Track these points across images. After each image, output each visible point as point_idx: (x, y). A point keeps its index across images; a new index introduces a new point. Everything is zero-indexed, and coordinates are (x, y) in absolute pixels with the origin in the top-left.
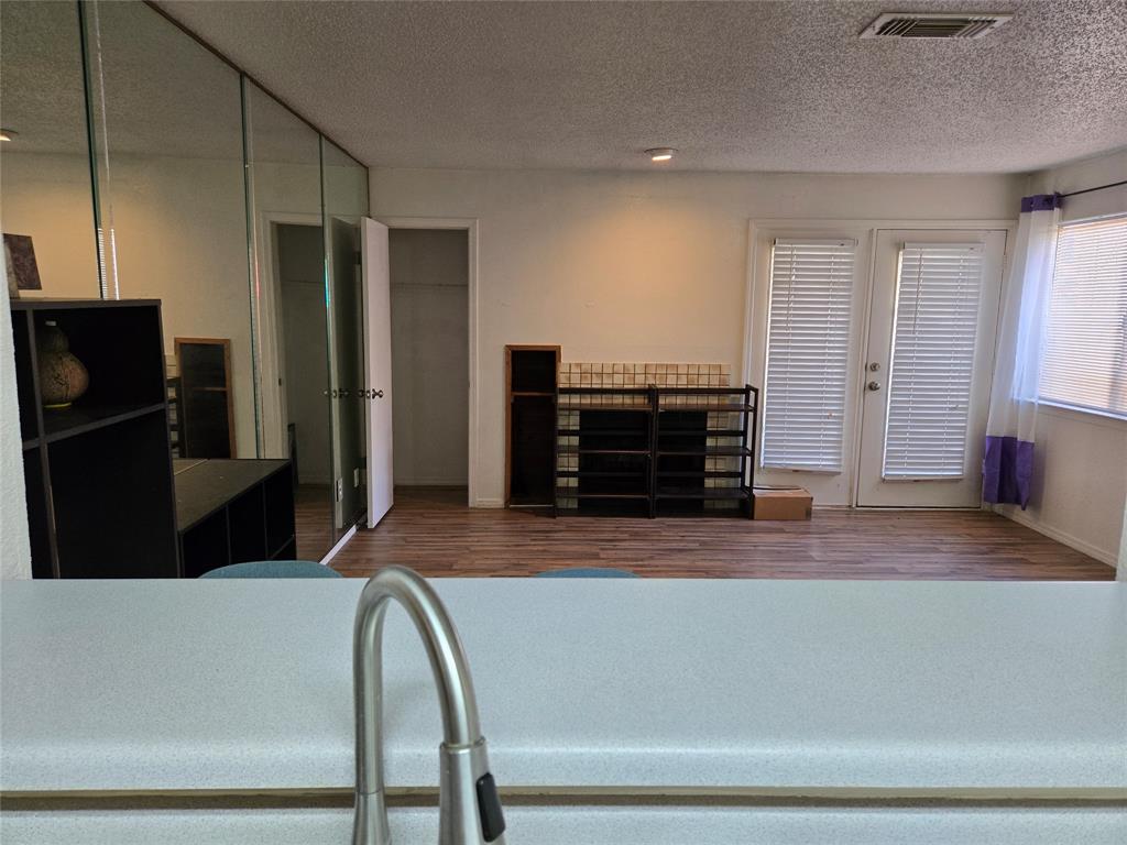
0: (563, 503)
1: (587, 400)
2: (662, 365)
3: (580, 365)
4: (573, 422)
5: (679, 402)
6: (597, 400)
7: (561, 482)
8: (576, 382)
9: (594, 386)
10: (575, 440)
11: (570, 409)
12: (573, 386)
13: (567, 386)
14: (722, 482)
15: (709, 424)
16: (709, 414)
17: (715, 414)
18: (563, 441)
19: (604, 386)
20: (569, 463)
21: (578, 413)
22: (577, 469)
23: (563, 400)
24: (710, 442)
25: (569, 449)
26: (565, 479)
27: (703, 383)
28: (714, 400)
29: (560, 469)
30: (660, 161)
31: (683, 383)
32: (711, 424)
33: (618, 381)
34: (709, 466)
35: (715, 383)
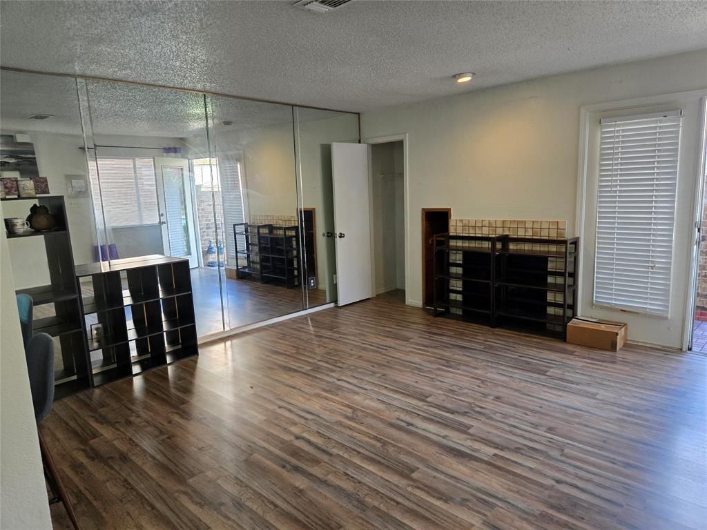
0: (453, 310)
1: (466, 244)
2: (514, 221)
3: (461, 221)
4: (458, 258)
5: (526, 248)
6: (473, 244)
7: (453, 296)
8: (460, 232)
9: (470, 235)
10: (460, 270)
11: (457, 249)
12: (458, 235)
13: (455, 234)
14: (560, 311)
15: (549, 267)
16: (549, 259)
17: (554, 259)
18: (453, 270)
19: (477, 235)
20: (457, 285)
21: (461, 252)
22: (461, 289)
23: (452, 243)
24: (550, 280)
25: (456, 277)
26: (454, 295)
27: (544, 235)
28: (553, 248)
29: (451, 288)
30: (463, 82)
31: (529, 235)
32: (551, 266)
33: (485, 232)
34: (550, 297)
35: (553, 235)
